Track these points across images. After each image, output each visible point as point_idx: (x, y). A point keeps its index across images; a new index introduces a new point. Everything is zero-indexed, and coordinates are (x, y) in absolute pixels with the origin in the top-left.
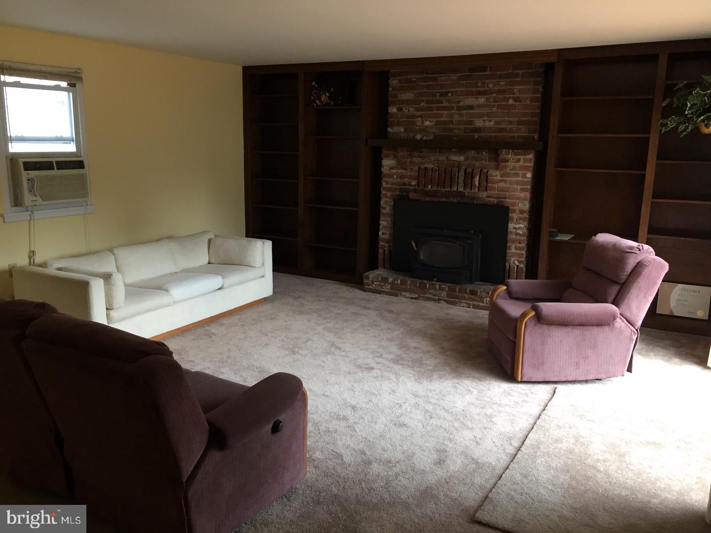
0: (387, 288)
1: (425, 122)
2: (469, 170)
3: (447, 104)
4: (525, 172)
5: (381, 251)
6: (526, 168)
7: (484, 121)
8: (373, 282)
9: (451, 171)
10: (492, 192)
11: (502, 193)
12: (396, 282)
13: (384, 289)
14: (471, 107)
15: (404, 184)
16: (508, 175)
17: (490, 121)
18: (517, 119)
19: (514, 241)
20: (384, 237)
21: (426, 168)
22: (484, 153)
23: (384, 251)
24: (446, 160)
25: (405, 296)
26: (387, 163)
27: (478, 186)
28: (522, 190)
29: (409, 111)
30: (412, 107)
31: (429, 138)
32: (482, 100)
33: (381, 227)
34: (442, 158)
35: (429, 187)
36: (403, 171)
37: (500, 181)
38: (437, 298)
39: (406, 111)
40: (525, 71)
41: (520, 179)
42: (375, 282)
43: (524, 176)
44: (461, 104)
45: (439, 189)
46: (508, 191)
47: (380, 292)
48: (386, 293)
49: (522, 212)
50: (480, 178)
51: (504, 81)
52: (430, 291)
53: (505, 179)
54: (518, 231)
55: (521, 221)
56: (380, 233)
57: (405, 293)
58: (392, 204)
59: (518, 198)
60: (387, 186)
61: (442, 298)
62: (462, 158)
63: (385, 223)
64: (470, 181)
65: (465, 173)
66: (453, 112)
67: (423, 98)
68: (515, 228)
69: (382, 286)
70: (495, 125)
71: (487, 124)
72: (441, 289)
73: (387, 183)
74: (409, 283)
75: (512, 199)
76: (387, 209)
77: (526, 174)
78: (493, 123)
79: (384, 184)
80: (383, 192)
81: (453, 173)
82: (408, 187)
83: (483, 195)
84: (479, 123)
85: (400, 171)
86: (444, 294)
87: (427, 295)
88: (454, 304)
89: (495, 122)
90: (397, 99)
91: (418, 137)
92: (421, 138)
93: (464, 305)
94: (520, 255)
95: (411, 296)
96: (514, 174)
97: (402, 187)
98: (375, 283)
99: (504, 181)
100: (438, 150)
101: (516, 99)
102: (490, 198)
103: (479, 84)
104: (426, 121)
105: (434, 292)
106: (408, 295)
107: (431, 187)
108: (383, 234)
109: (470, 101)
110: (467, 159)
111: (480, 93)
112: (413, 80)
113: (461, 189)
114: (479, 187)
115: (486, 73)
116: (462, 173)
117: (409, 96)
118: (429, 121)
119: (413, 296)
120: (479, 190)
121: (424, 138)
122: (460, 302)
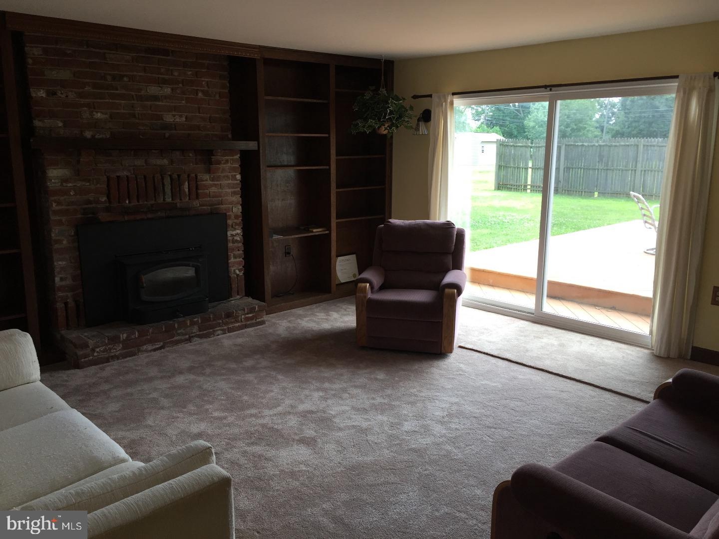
0: (118, 349)
1: (94, 113)
2: (175, 176)
3: (124, 92)
4: (235, 174)
5: (60, 305)
6: (234, 169)
7: (174, 116)
8: (93, 350)
9: (154, 180)
10: (204, 199)
11: (216, 199)
12: (133, 337)
13: (113, 353)
14: (156, 98)
15: (89, 202)
16: (218, 179)
17: (181, 116)
18: (209, 115)
19: (233, 250)
20: (64, 283)
21: (118, 177)
22: (191, 155)
23: (66, 304)
24: (144, 165)
25: (146, 351)
26: (55, 174)
27: (187, 193)
28: (234, 193)
29: (67, 96)
30: (72, 91)
31: (104, 136)
32: (167, 90)
33: (57, 270)
34: (139, 162)
35: (127, 202)
36: (84, 183)
37: (212, 186)
38: (187, 336)
39: (63, 96)
40: (211, 62)
41: (230, 182)
42: (97, 348)
43: (234, 178)
44: (143, 93)
45: (141, 203)
46: (221, 197)
47: (107, 360)
48: (117, 358)
49: (236, 217)
50: (188, 185)
51: (191, 71)
52: (179, 332)
53: (216, 183)
54: (235, 238)
55: (237, 227)
56: (57, 279)
57: (145, 347)
58: (73, 234)
59: (231, 203)
60: (60, 207)
61: (193, 335)
62: (166, 162)
63: (64, 263)
64: (178, 189)
65: (172, 179)
66: (133, 102)
67: (88, 81)
68: (232, 235)
69: (110, 349)
70: (186, 121)
71: (178, 120)
72: (193, 324)
73: (59, 203)
74: (150, 331)
75: (226, 204)
76: (65, 242)
77: (235, 175)
78: (184, 119)
79: (54, 204)
80: (53, 218)
81: (156, 180)
82: (94, 205)
83: (196, 203)
84: (169, 118)
85: (79, 184)
86: (195, 329)
87: (176, 338)
88: (207, 336)
89: (186, 118)
90: (45, 77)
91: (88, 134)
92: (93, 136)
93: (219, 332)
94: (239, 263)
95: (154, 347)
96: (224, 177)
97: (86, 206)
98: (98, 350)
99: (215, 185)
100: (132, 152)
101: (205, 93)
102: (204, 206)
103: (162, 70)
104: (97, 112)
105: (183, 331)
106: (150, 347)
107: (129, 202)
108: (62, 279)
109: (153, 90)
110: (172, 162)
111: (165, 82)
112: (69, 52)
113: (169, 200)
114: (189, 194)
115: (169, 58)
116: (167, 181)
117: (65, 74)
118: (101, 112)
119: (157, 346)
120: (189, 199)
121: (96, 137)
122: (214, 331)
